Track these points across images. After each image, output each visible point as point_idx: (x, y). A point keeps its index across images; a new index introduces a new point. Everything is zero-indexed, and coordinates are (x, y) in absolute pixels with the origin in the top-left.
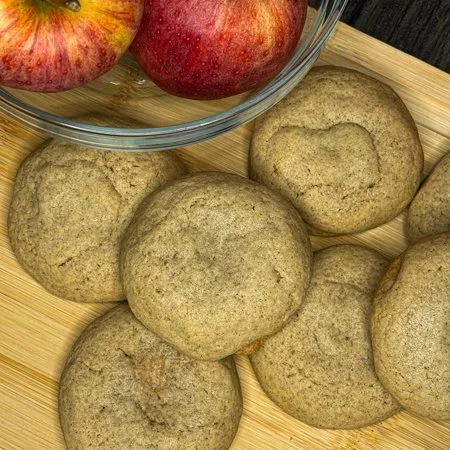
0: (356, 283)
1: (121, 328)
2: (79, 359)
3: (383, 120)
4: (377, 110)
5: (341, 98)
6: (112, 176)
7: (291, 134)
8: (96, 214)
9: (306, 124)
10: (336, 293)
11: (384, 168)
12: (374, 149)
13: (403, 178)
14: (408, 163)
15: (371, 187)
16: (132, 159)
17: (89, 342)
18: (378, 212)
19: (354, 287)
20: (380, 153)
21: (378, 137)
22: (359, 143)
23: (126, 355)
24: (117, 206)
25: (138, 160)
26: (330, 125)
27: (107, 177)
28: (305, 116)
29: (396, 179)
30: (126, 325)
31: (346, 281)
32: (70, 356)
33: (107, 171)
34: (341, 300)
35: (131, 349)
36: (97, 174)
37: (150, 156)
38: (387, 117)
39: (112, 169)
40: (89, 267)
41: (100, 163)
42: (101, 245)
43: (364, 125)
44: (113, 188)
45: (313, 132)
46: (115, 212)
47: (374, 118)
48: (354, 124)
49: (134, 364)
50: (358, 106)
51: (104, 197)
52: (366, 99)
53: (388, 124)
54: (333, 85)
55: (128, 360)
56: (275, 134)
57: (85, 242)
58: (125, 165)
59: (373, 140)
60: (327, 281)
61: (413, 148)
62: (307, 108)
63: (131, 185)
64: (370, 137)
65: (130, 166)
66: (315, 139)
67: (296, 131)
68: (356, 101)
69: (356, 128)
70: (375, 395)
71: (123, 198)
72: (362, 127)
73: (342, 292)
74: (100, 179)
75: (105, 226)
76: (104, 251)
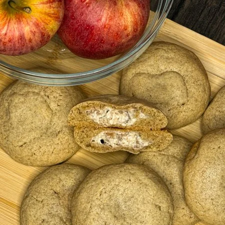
0: (175, 155)
1: (53, 179)
2: (31, 195)
3: (190, 70)
4: (186, 64)
5: (167, 58)
6: (48, 101)
7: (141, 77)
8: (39, 120)
9: (149, 72)
10: (165, 160)
11: (190, 95)
12: (185, 85)
13: (200, 100)
14: (202, 92)
15: (183, 105)
16: (59, 92)
17: (36, 186)
18: (186, 118)
19: (174, 157)
20: (188, 87)
21: (187, 78)
22: (177, 82)
23: (55, 193)
24: (50, 116)
25: (62, 92)
26: (162, 72)
27: (45, 101)
28: (149, 67)
29: (196, 100)
30: (56, 177)
31: (170, 154)
32: (26, 193)
33: (46, 98)
34: (168, 164)
35: (58, 189)
36: (40, 99)
37: (68, 90)
38: (192, 68)
39: (48, 97)
40: (35, 147)
41: (42, 93)
42: (41, 136)
43: (179, 72)
44: (49, 107)
45: (153, 76)
46: (49, 119)
47: (185, 69)
48: (174, 72)
49: (59, 197)
50: (177, 62)
51: (44, 111)
52: (180, 59)
53: (192, 72)
54: (163, 51)
55: (56, 195)
56: (133, 77)
57: (33, 135)
58: (55, 94)
59: (184, 80)
60: (160, 154)
61: (205, 84)
62: (149, 64)
63: (58, 106)
64: (183, 78)
65: (58, 95)
66: (154, 79)
67: (144, 75)
68: (175, 60)
69: (175, 74)
70: (185, 213)
71: (54, 112)
72: (178, 74)
73: (168, 159)
74: (42, 102)
75: (44, 126)
76: (43, 139)
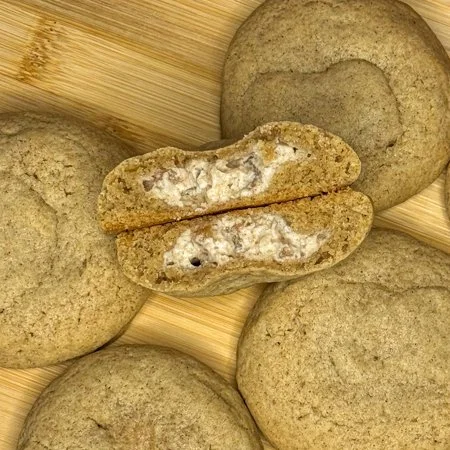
0: (382, 281)
1: (89, 390)
2: (34, 439)
3: (400, 51)
4: (390, 38)
5: (340, 26)
6: (37, 187)
7: (274, 83)
8: (26, 244)
9: (294, 66)
10: (356, 297)
11: (407, 118)
12: (391, 92)
13: (434, 128)
14: (439, 106)
15: (391, 145)
16: (61, 157)
17: (45, 413)
18: (404, 178)
19: (380, 286)
20: (400, 97)
21: (395, 74)
23: (99, 426)
24: (53, 226)
25: (70, 157)
26: (328, 65)
27: (31, 189)
28: (292, 55)
29: (425, 131)
30: (96, 384)
31: (368, 279)
32: (21, 435)
33: (29, 181)
34: (364, 306)
35: (105, 417)
36: (15, 187)
37: (84, 149)
38: (405, 47)
39: (36, 177)
40: (30, 318)
41: (18, 171)
42: (40, 284)
43: (374, 61)
44: (42, 202)
45: (305, 77)
46: (53, 235)
47: (388, 49)
48: (359, 61)
49: (111, 437)
50: (363, 34)
51: (32, 217)
52: (373, 24)
53: (407, 56)
55: (102, 432)
56: (252, 84)
57: (18, 284)
58: (52, 167)
59: (388, 81)
60: (342, 282)
61: (444, 86)
62: (293, 45)
63: (67, 194)
64: (384, 76)
65: (60, 167)
67: (280, 77)
68: (360, 28)
69: (363, 65)
70: (420, 432)
71: (58, 214)
72: (371, 64)
73: (363, 294)
74: (21, 193)
75: (41, 257)
76: (47, 292)
